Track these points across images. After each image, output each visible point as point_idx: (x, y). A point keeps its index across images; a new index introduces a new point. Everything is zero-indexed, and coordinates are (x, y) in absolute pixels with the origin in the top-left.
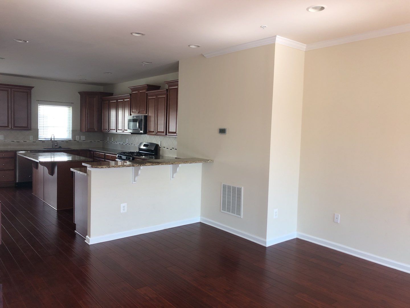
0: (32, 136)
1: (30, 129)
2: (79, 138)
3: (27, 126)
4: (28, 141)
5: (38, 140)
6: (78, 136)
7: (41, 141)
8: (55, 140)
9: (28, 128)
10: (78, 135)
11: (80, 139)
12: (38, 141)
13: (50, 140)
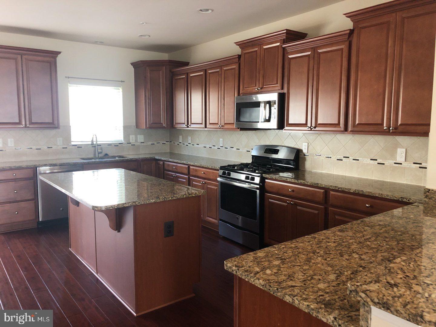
0: (61, 139)
1: (57, 127)
2: (134, 139)
3: (52, 122)
4: (54, 147)
5: (70, 144)
6: (134, 136)
7: (76, 145)
8: (98, 143)
9: (55, 125)
10: (132, 135)
11: (136, 141)
12: (71, 147)
13: (90, 143)
